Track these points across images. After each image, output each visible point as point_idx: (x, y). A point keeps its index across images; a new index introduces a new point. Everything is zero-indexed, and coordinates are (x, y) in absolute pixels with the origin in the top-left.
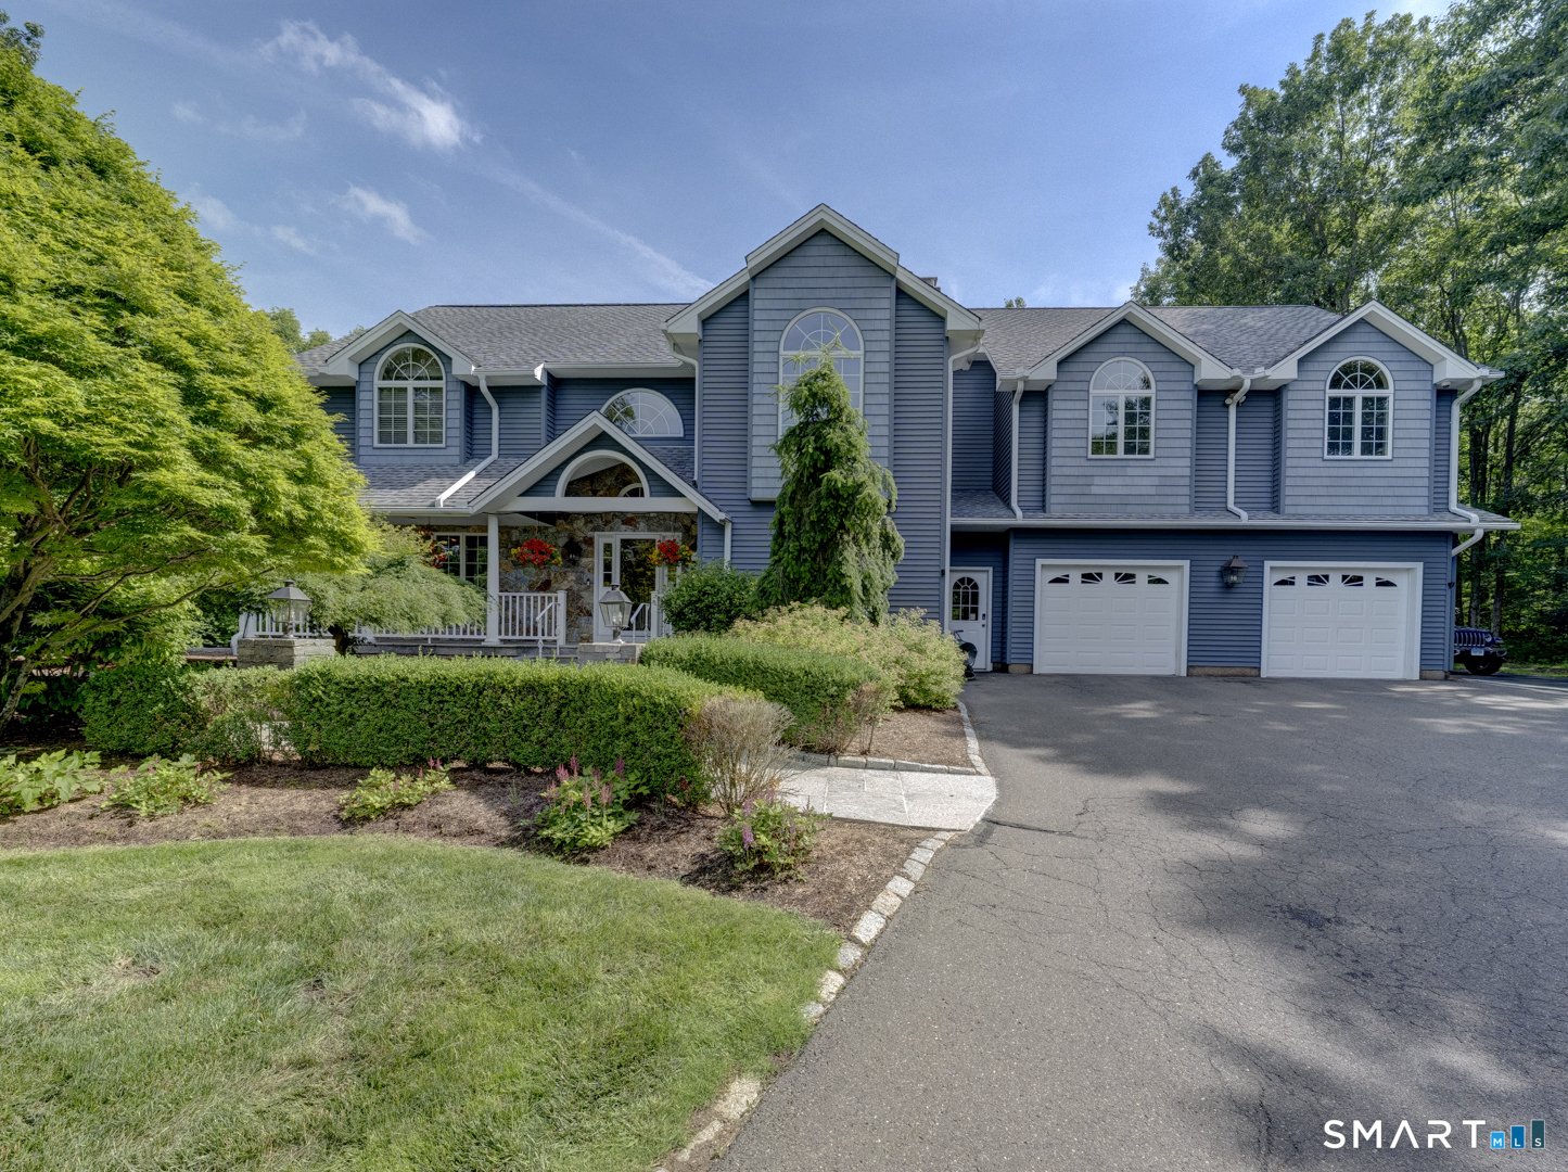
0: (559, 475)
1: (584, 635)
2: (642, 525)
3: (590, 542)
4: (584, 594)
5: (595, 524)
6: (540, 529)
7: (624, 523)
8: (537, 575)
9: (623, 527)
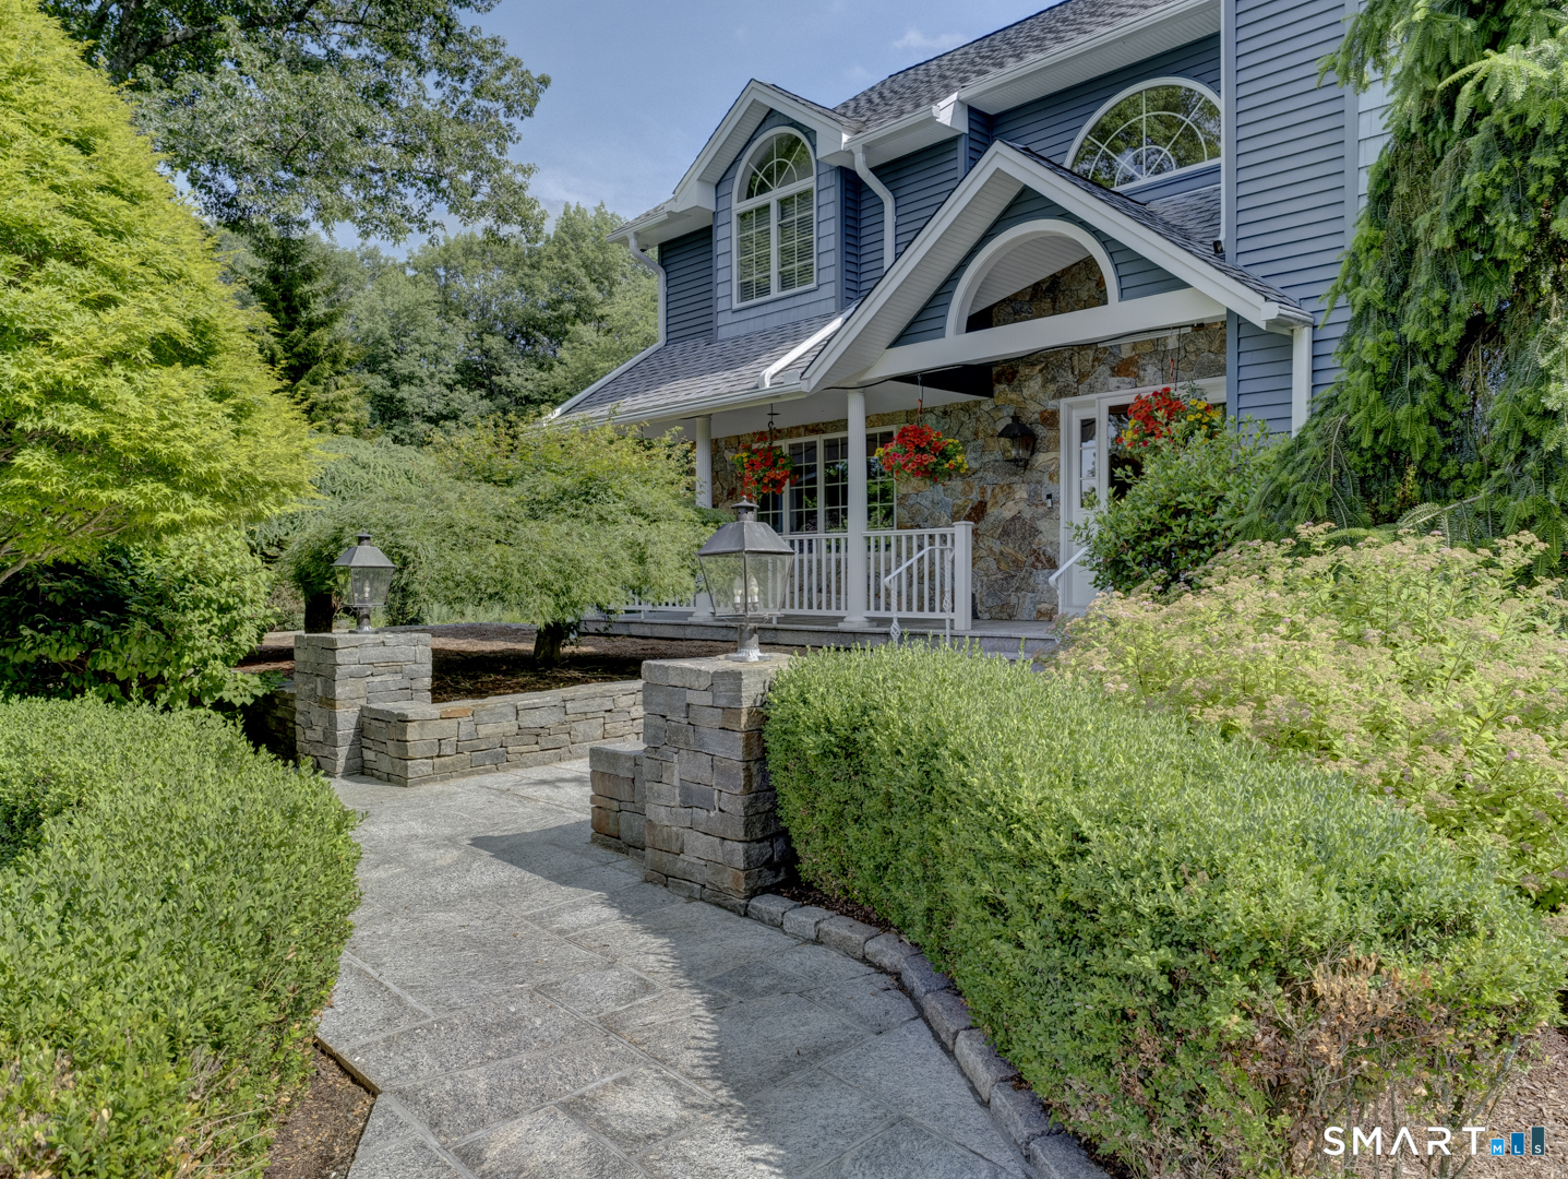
0: (951, 292)
1: (1044, 607)
2: (1151, 369)
3: (1051, 419)
4: (1043, 525)
5: (1061, 382)
6: (966, 408)
7: (1116, 372)
8: (964, 493)
9: (1114, 381)
